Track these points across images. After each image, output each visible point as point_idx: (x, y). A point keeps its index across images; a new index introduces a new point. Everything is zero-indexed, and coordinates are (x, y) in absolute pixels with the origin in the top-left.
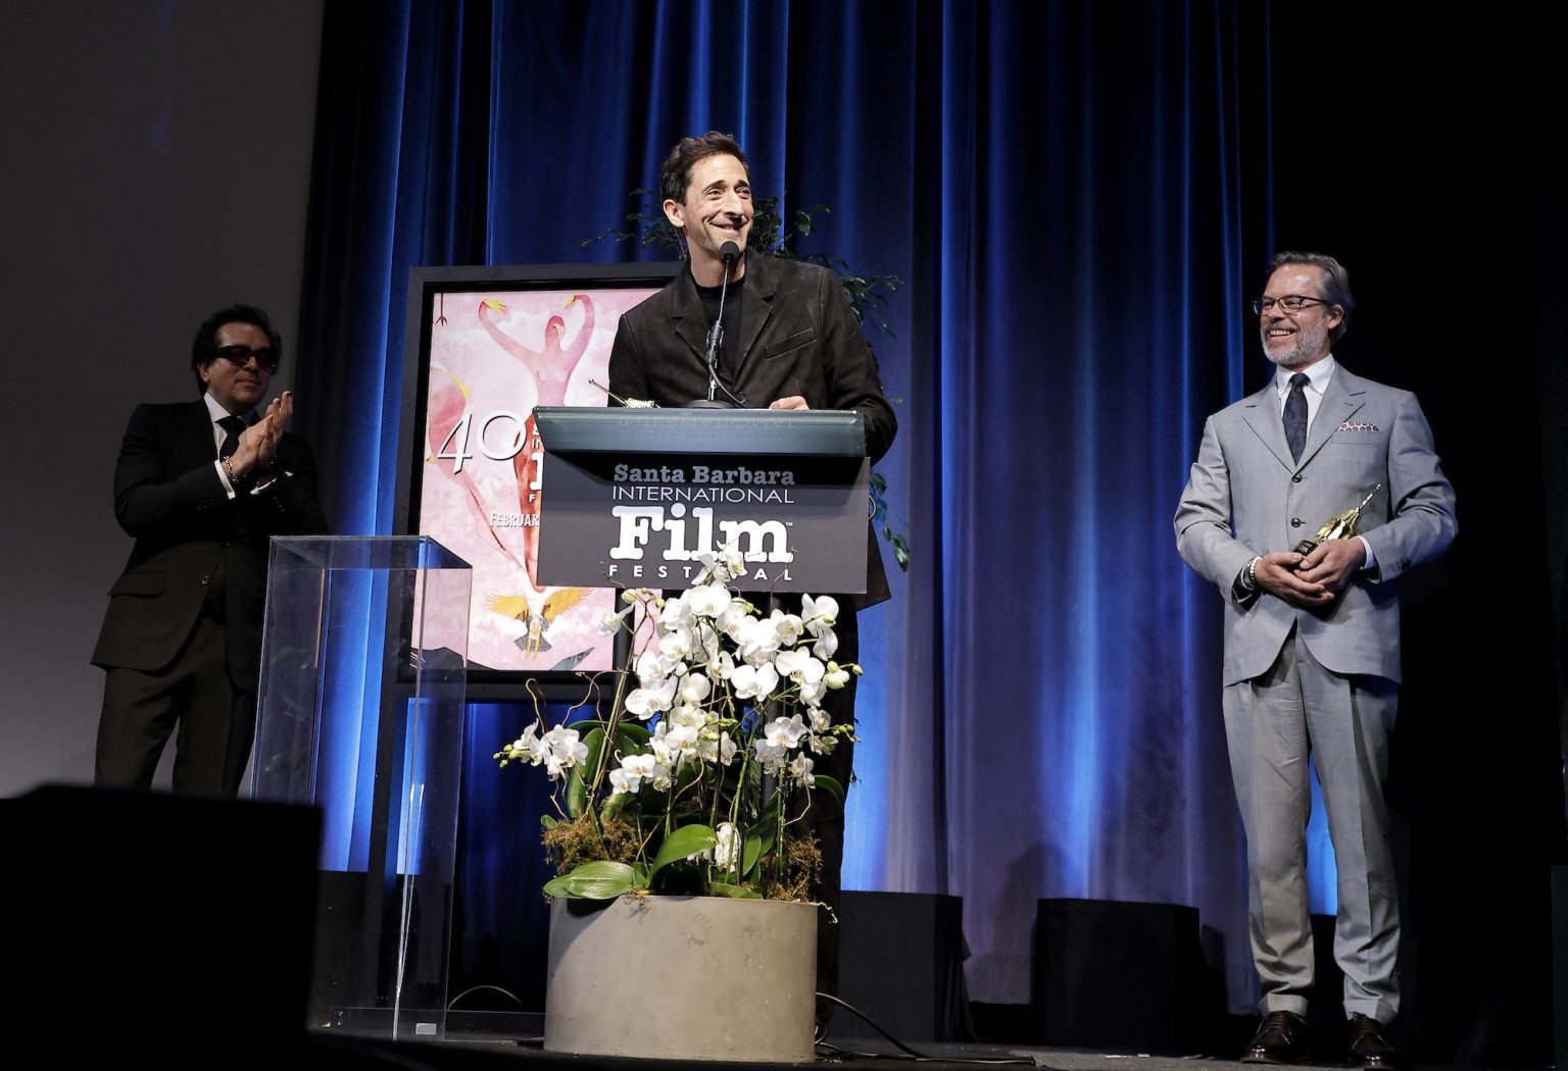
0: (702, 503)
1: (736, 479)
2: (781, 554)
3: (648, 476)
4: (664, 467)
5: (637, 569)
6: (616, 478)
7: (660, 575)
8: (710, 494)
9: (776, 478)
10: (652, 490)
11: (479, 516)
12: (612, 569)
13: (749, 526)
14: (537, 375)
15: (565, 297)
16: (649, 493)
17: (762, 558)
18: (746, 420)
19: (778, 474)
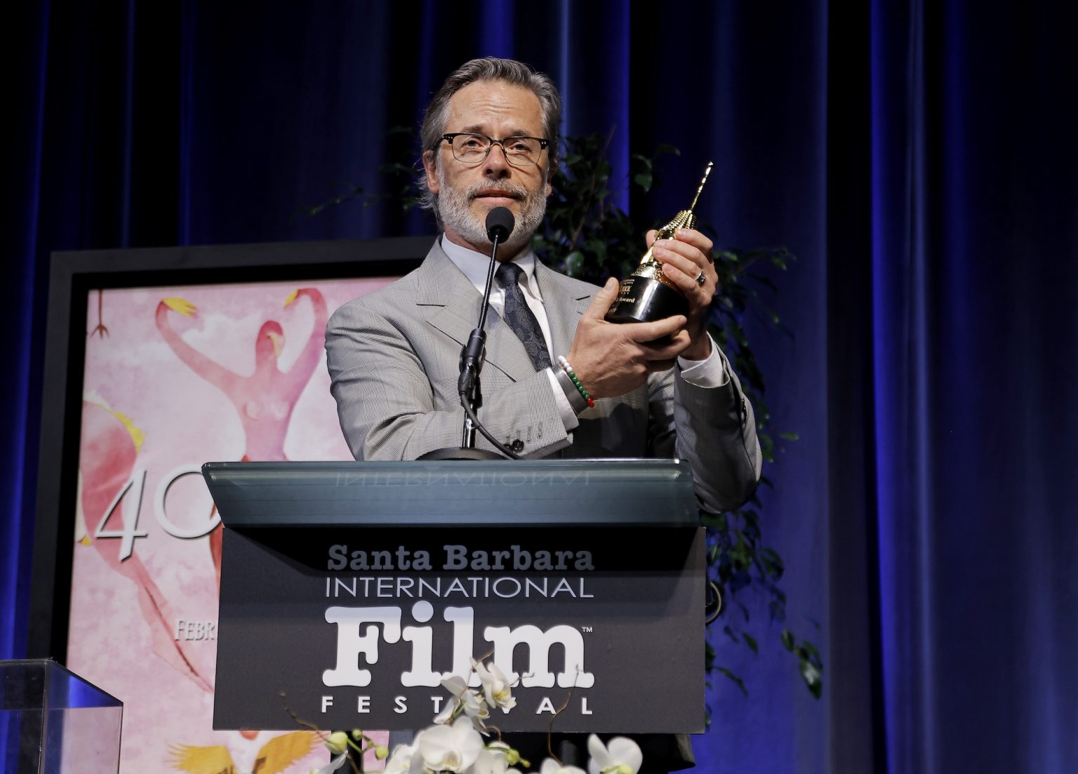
0: (457, 600)
1: (508, 564)
2: (576, 676)
3: (377, 561)
4: (401, 548)
5: (362, 704)
6: (331, 565)
7: (397, 710)
8: (469, 587)
9: (567, 561)
10: (383, 582)
11: (159, 624)
12: (326, 702)
13: (527, 633)
14: (244, 410)
15: (286, 290)
16: (379, 586)
17: (547, 680)
18: (524, 475)
19: (570, 554)
